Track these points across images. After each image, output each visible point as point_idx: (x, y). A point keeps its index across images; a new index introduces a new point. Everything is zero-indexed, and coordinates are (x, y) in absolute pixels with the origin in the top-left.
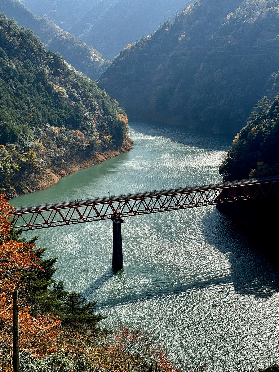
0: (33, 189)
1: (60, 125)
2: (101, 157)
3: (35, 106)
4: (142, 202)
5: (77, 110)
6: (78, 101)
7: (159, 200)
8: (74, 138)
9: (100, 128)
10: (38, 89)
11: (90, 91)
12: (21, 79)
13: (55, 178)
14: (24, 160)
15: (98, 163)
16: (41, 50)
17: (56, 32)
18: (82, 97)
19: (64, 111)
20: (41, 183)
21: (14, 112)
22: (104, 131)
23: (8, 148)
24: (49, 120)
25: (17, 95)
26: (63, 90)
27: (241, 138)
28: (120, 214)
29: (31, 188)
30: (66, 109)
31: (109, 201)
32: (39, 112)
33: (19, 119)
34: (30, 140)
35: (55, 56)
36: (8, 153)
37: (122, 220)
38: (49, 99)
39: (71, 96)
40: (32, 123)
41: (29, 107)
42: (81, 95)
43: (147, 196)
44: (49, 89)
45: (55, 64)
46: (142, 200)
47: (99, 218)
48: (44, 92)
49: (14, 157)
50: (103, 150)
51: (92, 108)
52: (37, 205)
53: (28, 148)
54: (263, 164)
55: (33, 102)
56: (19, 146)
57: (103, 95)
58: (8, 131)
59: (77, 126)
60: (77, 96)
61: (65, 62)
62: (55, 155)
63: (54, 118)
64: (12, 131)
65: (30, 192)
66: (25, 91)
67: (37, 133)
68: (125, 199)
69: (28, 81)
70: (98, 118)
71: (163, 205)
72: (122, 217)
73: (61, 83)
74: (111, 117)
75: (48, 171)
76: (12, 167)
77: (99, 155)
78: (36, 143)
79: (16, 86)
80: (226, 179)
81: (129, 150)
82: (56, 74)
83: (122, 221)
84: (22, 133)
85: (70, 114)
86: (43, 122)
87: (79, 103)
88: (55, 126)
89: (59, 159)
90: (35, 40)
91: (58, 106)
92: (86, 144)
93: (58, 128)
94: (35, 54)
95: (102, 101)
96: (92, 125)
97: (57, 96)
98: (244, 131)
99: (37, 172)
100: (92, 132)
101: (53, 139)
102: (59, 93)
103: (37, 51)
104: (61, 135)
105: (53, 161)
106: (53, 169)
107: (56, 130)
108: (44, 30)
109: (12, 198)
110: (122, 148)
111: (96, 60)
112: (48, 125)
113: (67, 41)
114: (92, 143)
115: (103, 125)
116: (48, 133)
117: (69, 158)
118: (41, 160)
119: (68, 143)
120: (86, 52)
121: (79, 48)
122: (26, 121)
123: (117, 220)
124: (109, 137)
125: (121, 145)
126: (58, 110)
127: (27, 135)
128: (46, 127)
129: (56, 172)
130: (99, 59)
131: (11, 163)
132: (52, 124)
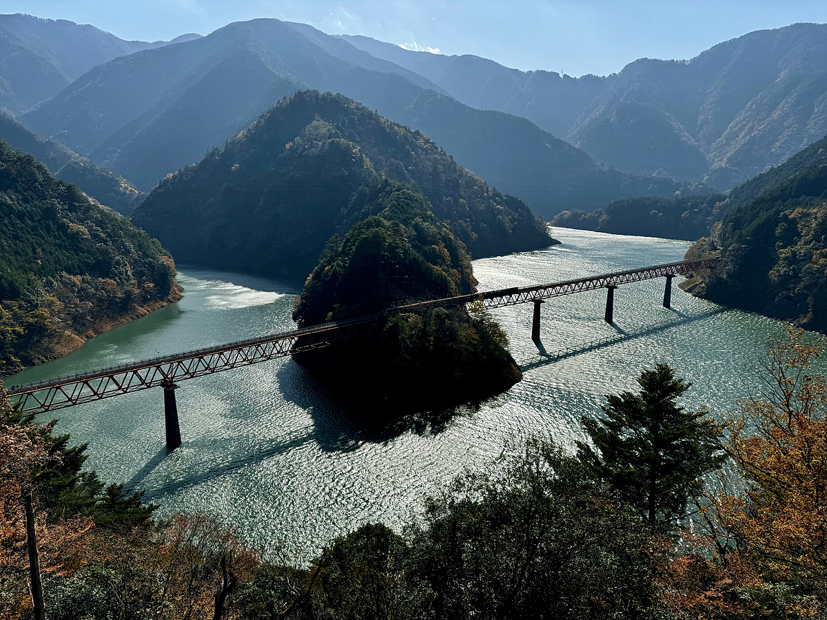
0: (47, 358)
1: (82, 273)
2: (141, 310)
3: (43, 250)
4: (200, 360)
5: (104, 253)
6: (105, 242)
7: (222, 356)
8: (103, 289)
9: (138, 274)
10: (48, 228)
11: (121, 229)
12: (21, 216)
13: (80, 340)
14: (31, 320)
15: (138, 317)
16: (48, 179)
17: (69, 157)
18: (111, 237)
19: (86, 254)
20: (59, 349)
21: (13, 258)
22: (144, 278)
23: (6, 307)
24: (65, 267)
25: (16, 237)
26: (83, 229)
27: (314, 279)
28: (172, 378)
29: (44, 356)
30: (89, 252)
31: (156, 363)
32: (51, 258)
33: (21, 267)
34: (38, 294)
35: (70, 186)
36: (6, 313)
37: (175, 385)
38: (64, 241)
39: (95, 236)
40: (40, 272)
41: (34, 251)
42: (109, 235)
43: (206, 354)
44: (63, 228)
45: (70, 197)
46: (200, 358)
47: (143, 386)
48: (56, 233)
49: (16, 317)
50: (144, 301)
51: (126, 250)
52: (54, 378)
53: (37, 304)
54: (341, 306)
55: (40, 245)
56: (23, 303)
57: (139, 234)
58: (6, 285)
59: (106, 274)
60: (103, 235)
61: (84, 194)
62: (77, 311)
63: (72, 264)
64: (11, 284)
65: (43, 362)
66: (28, 231)
67: (49, 284)
68: (178, 359)
69: (32, 220)
70: (134, 263)
71: (228, 362)
72: (175, 381)
73: (82, 221)
74: (152, 260)
75: (67, 333)
76: (14, 332)
77: (139, 308)
78: (49, 297)
79: (13, 227)
80: (301, 326)
81: (179, 300)
82: (72, 209)
83: (176, 387)
84: (26, 286)
85: (95, 258)
86: (56, 270)
87: (107, 245)
88: (75, 275)
89: (82, 316)
90: (39, 168)
91: (77, 250)
92: (119, 295)
93: (79, 277)
94: (40, 184)
95: (139, 241)
96: (127, 272)
97: (76, 236)
98: (317, 271)
99: (52, 336)
100: (128, 279)
101: (73, 291)
102: (77, 233)
103: (43, 181)
104: (84, 285)
105: (74, 319)
106: (75, 330)
107: (77, 279)
108: (52, 154)
109: (16, 372)
110: (169, 298)
111: (128, 192)
112: (64, 274)
113: (85, 169)
114: (128, 294)
115: (142, 271)
116: (65, 284)
117: (97, 315)
118: (57, 320)
119: (94, 294)
120: (114, 183)
121: (102, 176)
122: (31, 270)
123: (169, 387)
124: (152, 285)
125: (168, 294)
126: (78, 255)
127: (34, 288)
128: (61, 277)
129: (79, 333)
130: (131, 190)
131: (12, 325)
132: (70, 272)
